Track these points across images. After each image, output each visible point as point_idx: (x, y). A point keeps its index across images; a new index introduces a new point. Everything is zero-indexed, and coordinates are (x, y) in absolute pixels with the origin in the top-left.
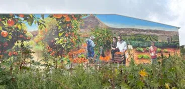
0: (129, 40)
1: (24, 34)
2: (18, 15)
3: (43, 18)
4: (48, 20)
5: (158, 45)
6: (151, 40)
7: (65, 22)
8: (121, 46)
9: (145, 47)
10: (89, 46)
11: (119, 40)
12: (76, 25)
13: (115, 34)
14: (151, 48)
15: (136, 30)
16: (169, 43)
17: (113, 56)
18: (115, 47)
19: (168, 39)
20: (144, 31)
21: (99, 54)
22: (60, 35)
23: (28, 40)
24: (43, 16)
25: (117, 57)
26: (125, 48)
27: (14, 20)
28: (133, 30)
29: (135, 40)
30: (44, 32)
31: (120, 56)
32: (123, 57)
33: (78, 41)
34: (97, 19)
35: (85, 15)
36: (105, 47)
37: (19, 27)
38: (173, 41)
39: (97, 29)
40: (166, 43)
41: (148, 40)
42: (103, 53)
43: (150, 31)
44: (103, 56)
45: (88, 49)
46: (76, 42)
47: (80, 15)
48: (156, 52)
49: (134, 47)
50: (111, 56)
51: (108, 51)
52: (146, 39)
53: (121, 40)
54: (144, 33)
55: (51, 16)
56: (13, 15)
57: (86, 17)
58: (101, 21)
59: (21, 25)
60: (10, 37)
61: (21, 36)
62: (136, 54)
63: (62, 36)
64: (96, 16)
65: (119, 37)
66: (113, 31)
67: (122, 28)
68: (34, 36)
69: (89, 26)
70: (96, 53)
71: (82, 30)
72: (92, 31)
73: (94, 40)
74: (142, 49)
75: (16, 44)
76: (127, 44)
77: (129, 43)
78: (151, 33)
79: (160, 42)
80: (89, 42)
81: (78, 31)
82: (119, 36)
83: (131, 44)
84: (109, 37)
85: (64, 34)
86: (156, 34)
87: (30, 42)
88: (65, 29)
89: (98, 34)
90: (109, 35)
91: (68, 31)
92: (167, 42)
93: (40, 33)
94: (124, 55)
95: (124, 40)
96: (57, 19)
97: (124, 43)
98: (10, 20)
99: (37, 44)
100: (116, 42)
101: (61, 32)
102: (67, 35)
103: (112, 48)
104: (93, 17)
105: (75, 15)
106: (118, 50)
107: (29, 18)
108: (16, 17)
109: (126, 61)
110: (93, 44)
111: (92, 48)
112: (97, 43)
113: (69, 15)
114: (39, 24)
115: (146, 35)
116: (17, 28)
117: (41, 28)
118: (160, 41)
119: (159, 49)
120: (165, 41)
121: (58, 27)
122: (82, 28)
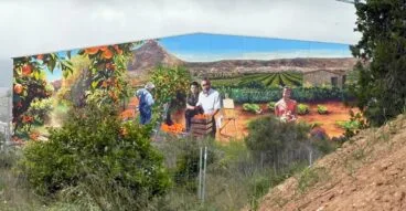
0: (226, 87)
1: (42, 87)
2: (36, 57)
3: (70, 57)
4: (76, 60)
5: (301, 94)
6: (281, 83)
7: (103, 61)
8: (208, 101)
9: (266, 102)
10: (143, 104)
11: (203, 88)
12: (121, 64)
13: (196, 75)
14: (282, 104)
15: (246, 64)
16: (334, 89)
17: (189, 123)
18: (194, 104)
19: (333, 79)
20: (265, 64)
21: (160, 120)
22: (94, 84)
23: (47, 97)
24: (69, 53)
25: (197, 126)
26: (217, 106)
27: (31, 64)
28: (238, 63)
29: (241, 86)
30: (70, 82)
31: (204, 122)
32: (210, 125)
33: (124, 95)
34: (161, 49)
35: (138, 43)
36: (173, 104)
37: (37, 75)
38: (347, 82)
39: (160, 67)
40: (325, 89)
41: (275, 84)
42: (169, 116)
43: (283, 62)
44: (169, 122)
45: (141, 109)
46: (121, 97)
47: (130, 44)
48: (295, 112)
49: (238, 103)
50: (184, 122)
51: (179, 112)
52: (269, 84)
53: (208, 89)
54: (266, 69)
55: (82, 53)
56: (30, 58)
57: (139, 46)
58: (169, 52)
59: (39, 72)
60: (25, 93)
61: (39, 90)
62: (242, 117)
63: (98, 87)
64: (159, 43)
65: (203, 82)
66: (192, 71)
67: (213, 61)
68: (56, 89)
69: (145, 64)
70: (155, 116)
71: (132, 73)
72: (150, 73)
73: (152, 91)
74: (256, 107)
75: (32, 104)
76: (222, 98)
77: (226, 95)
78: (283, 68)
79: (306, 89)
80: (143, 96)
81: (123, 76)
82: (205, 79)
83: (230, 97)
84: (183, 84)
85: (100, 83)
86: (298, 69)
87: (50, 99)
88: (102, 73)
89: (161, 77)
90: (183, 80)
91: (107, 77)
92: (330, 87)
93: (64, 84)
94: (213, 121)
95: (214, 88)
96: (91, 57)
97: (216, 94)
98: (25, 65)
99: (60, 103)
100: (198, 94)
101: (96, 80)
102: (105, 84)
103: (189, 107)
104: (153, 44)
105: (119, 45)
106: (200, 110)
107: (49, 60)
108: (33, 60)
109: (217, 134)
110: (150, 99)
111: (148, 108)
112: (159, 97)
113: (110, 47)
114: (64, 68)
115: (269, 74)
116: (34, 78)
117: (66, 76)
118: (307, 85)
119: (302, 107)
120: (324, 86)
121: (90, 71)
122: (131, 68)
